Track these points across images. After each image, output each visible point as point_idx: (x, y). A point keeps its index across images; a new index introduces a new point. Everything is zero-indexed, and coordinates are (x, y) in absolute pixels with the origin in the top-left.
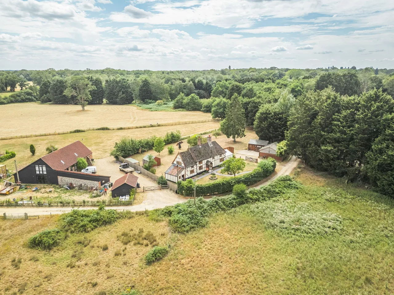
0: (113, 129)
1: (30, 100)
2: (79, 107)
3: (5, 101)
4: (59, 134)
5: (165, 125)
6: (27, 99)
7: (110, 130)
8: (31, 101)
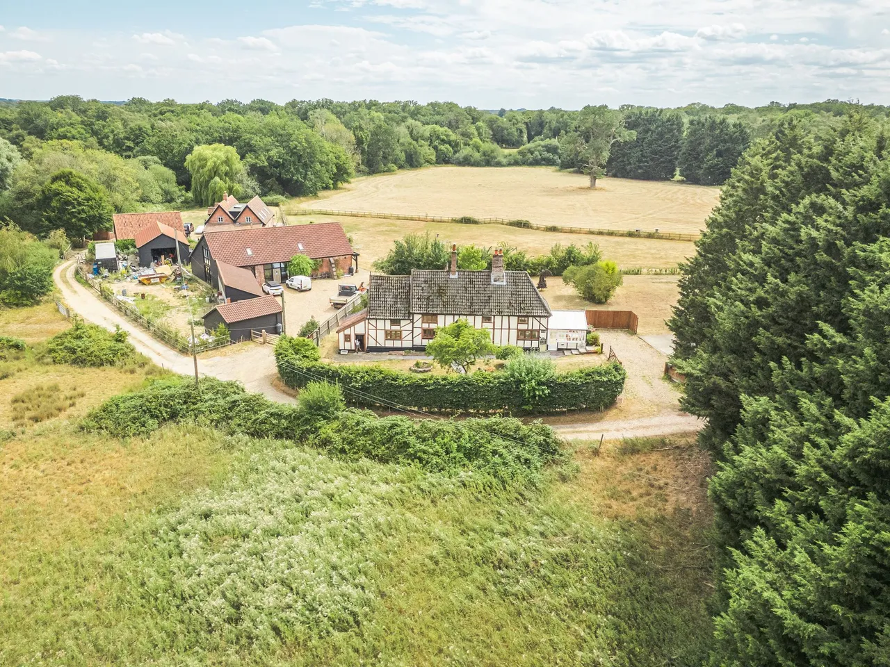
0: (538, 228)
1: (549, 162)
2: (585, 181)
3: (504, 161)
4: (433, 221)
5: (669, 238)
6: (544, 159)
7: (531, 228)
8: (551, 165)
